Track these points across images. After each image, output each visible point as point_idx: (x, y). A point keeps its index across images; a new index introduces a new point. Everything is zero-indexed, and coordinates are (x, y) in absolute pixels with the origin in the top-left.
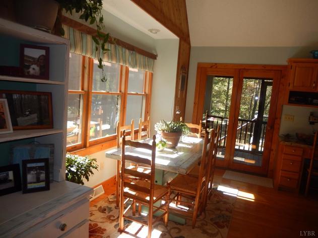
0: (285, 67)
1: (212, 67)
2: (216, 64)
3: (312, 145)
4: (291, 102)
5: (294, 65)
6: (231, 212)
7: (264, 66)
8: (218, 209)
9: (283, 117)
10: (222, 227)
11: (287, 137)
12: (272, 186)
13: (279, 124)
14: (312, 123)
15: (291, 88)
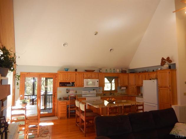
0: (57, 74)
1: (27, 74)
2: (29, 73)
3: (69, 100)
4: (60, 86)
5: (60, 73)
6: (48, 129)
7: (49, 73)
8: (43, 130)
9: (58, 92)
10: (48, 134)
11: (60, 99)
12: (58, 119)
13: (57, 95)
14: (67, 93)
15: (60, 81)
